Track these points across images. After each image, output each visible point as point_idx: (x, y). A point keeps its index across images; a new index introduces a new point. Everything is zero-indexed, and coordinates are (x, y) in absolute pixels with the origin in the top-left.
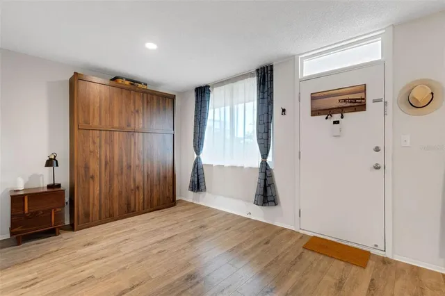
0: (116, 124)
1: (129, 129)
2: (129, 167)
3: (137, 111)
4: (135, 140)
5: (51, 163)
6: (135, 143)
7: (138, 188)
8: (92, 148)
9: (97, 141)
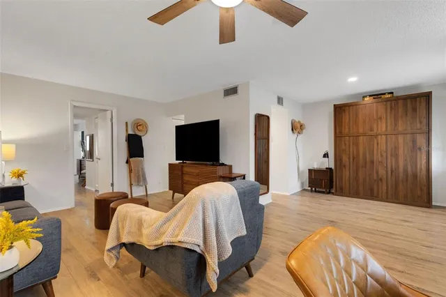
0: (361, 131)
1: (372, 133)
2: (372, 162)
3: (381, 118)
4: (378, 140)
5: (326, 155)
6: (378, 144)
7: (381, 180)
8: (344, 147)
9: (347, 143)
